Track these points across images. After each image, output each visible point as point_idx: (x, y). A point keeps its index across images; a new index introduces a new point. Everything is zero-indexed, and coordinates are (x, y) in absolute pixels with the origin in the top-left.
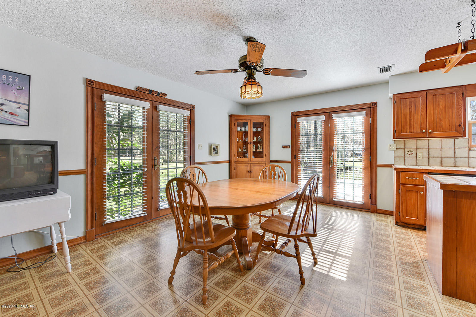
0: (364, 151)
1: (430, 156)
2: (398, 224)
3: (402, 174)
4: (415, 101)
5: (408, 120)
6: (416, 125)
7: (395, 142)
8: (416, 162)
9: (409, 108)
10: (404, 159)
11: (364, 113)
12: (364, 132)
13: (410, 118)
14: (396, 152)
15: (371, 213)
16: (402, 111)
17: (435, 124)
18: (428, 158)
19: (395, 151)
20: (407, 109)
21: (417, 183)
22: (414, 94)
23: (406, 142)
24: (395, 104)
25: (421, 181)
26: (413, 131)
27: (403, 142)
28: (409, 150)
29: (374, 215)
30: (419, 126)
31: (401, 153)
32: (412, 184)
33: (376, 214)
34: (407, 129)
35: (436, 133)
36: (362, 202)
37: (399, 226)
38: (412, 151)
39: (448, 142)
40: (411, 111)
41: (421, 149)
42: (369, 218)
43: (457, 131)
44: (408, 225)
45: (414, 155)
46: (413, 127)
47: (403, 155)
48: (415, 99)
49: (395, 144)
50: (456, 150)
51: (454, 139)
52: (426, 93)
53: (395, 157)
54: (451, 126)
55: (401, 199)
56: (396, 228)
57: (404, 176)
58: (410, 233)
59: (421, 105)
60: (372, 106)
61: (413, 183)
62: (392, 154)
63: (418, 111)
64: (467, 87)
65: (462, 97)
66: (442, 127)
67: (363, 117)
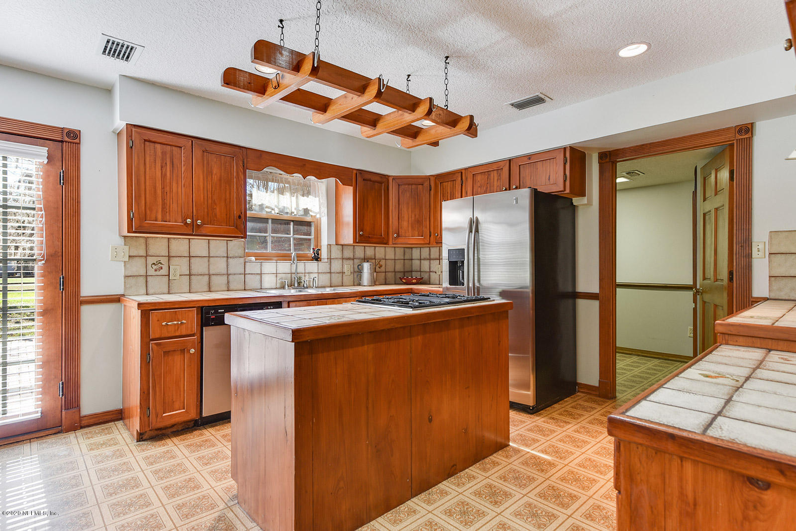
0: (43, 262)
1: (193, 272)
2: (144, 438)
3: (154, 316)
4: (172, 152)
5: (159, 192)
6: (175, 205)
7: (125, 241)
8: (169, 287)
9: (162, 167)
10: (145, 281)
11: (44, 151)
12: (42, 206)
13: (163, 188)
14: (128, 266)
15: (65, 435)
16: (148, 169)
17: (206, 210)
18: (188, 276)
19: (125, 262)
20: (157, 167)
21: (184, 333)
22: (171, 137)
23: (150, 241)
24: (132, 147)
25: (189, 326)
26: (168, 218)
27: (143, 241)
28: (154, 260)
29: (76, 437)
30: (180, 210)
31: (138, 267)
32: (174, 335)
33: (79, 433)
34: (157, 212)
35: (209, 228)
36: (37, 412)
37: (146, 443)
38: (161, 264)
39: (219, 246)
40: (166, 175)
41: (177, 258)
42: (65, 453)
43: (237, 227)
44: (164, 431)
45: (164, 271)
46: (169, 211)
47: (143, 272)
48: (173, 150)
49: (125, 245)
50: (230, 260)
51: (227, 240)
52: (192, 142)
53: (126, 277)
54: (228, 216)
55: (153, 375)
56: (143, 451)
57: (158, 321)
58: (175, 448)
59: (184, 165)
60: (66, 139)
61: (177, 334)
62: (119, 270)
63: (178, 176)
64: (249, 151)
65: (242, 166)
66: (216, 215)
67: (41, 164)
